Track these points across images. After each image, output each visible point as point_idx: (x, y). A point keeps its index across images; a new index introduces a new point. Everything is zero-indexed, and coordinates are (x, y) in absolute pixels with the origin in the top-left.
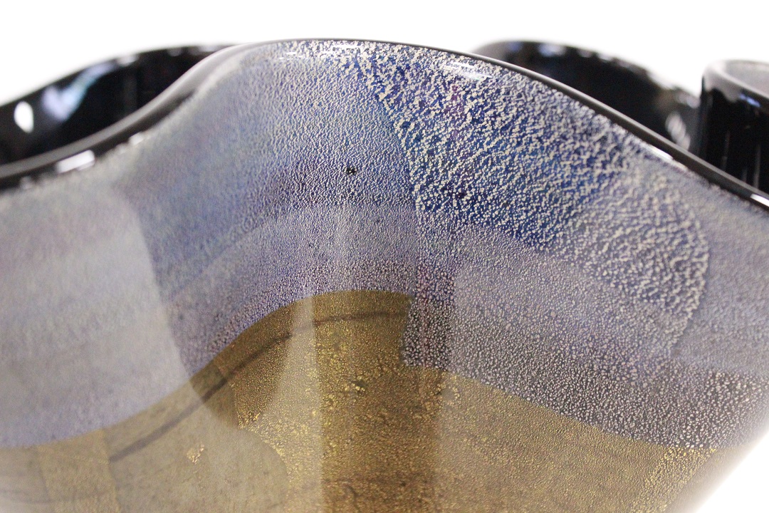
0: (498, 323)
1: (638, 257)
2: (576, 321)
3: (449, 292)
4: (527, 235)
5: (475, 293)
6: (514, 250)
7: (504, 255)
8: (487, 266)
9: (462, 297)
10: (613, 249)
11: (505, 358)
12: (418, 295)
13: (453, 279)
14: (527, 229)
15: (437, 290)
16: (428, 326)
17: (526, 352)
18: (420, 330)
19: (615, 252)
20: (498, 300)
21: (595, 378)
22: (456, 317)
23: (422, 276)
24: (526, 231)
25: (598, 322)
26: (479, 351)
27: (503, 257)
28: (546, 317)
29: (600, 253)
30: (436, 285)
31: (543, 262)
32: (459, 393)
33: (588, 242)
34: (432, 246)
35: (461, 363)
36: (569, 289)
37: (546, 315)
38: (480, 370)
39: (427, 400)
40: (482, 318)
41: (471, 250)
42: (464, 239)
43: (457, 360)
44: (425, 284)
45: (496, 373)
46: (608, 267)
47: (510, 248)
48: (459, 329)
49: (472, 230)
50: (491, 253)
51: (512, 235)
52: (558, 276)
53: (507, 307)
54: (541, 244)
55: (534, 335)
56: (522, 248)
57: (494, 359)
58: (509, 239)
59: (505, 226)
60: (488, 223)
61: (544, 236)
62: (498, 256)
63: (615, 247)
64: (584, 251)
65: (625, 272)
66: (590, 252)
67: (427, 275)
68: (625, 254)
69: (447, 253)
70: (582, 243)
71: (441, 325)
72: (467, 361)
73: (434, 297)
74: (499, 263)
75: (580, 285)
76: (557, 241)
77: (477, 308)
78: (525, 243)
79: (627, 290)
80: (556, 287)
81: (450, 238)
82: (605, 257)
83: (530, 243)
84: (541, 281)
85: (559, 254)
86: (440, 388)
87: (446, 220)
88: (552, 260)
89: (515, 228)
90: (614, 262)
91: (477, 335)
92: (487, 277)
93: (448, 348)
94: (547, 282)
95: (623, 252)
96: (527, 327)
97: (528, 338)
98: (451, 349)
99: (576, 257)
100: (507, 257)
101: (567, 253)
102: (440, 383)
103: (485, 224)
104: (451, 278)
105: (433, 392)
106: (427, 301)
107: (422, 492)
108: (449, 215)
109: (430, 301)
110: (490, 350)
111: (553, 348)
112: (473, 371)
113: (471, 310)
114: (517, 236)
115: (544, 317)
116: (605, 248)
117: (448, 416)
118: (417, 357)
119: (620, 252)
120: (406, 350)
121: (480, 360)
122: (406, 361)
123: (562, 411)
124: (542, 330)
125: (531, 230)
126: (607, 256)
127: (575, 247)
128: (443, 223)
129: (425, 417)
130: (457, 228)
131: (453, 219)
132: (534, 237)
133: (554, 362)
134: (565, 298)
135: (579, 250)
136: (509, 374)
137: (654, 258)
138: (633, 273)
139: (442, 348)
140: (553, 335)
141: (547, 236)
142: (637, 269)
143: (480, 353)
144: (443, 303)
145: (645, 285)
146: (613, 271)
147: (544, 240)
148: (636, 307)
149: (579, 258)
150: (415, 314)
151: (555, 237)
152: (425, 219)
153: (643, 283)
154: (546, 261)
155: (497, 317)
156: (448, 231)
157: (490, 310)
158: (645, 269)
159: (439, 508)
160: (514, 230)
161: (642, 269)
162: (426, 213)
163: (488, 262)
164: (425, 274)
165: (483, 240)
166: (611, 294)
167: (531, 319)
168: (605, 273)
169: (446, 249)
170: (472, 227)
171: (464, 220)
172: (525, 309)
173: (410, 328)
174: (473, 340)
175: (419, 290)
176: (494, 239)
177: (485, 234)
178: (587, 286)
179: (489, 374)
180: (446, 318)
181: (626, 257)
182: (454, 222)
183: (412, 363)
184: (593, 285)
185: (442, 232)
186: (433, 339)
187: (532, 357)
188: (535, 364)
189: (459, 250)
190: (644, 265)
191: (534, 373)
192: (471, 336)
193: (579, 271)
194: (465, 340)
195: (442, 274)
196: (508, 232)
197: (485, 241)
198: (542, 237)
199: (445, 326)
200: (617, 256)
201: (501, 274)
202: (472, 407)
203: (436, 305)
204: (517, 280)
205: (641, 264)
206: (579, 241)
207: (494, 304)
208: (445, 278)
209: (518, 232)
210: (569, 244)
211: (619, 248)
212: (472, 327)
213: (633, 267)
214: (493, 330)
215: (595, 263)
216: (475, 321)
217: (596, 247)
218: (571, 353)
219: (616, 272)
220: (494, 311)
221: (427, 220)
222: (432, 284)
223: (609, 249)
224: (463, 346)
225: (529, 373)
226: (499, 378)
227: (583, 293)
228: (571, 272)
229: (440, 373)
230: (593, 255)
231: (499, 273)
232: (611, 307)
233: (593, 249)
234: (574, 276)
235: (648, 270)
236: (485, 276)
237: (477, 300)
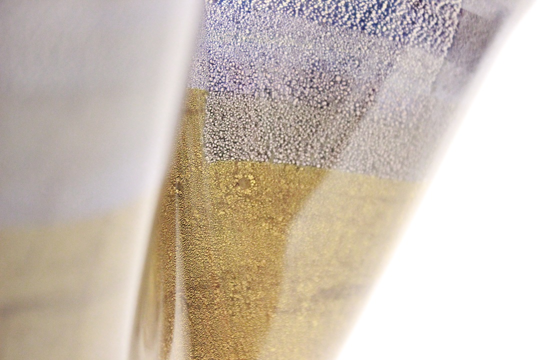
0: (285, 101)
1: (412, 8)
2: (360, 79)
3: (237, 81)
4: (309, 11)
5: (262, 77)
6: (297, 28)
7: (288, 35)
8: (272, 48)
9: (250, 84)
10: (391, 5)
11: (295, 133)
12: (212, 89)
13: (240, 68)
14: (309, 5)
15: (227, 81)
16: (222, 118)
17: (314, 121)
18: (216, 124)
19: (393, 8)
20: (284, 79)
21: (375, 129)
22: (246, 105)
23: (214, 70)
24: (308, 8)
25: (379, 75)
26: (269, 133)
27: (286, 37)
28: (332, 83)
29: (380, 11)
30: (226, 77)
31: (326, 33)
32: (254, 179)
33: (368, 5)
34: (220, 38)
35: (254, 150)
36: (353, 51)
37: (332, 81)
38: (272, 152)
39: (227, 195)
40: (270, 100)
41: (256, 36)
42: (248, 27)
43: (250, 146)
44: (216, 77)
45: (286, 150)
46: (387, 23)
47: (292, 27)
48: (250, 116)
49: (255, 18)
50: (275, 35)
51: (294, 15)
52: (342, 42)
53: (294, 82)
54: (324, 17)
55: (320, 103)
56: (305, 24)
57: (284, 138)
58: (291, 19)
59: (286, 7)
60: (270, 7)
61: (326, 8)
62: (282, 37)
63: (393, 4)
64: (365, 14)
65: (402, 24)
66: (370, 13)
67: (218, 68)
68: (401, 8)
69: (234, 43)
70: (363, 6)
71: (233, 115)
72: (260, 145)
73: (225, 88)
74: (283, 43)
75: (362, 45)
76: (340, 10)
77: (264, 91)
78: (307, 19)
79: (402, 40)
80: (340, 52)
81: (235, 29)
82: (384, 15)
83: (313, 19)
84: (326, 50)
85: (342, 21)
86: (237, 178)
87: (231, 11)
88: (335, 29)
89: (297, 7)
90: (392, 17)
91: (267, 118)
92: (273, 59)
93: (241, 137)
94: (331, 50)
95: (400, 7)
96: (313, 97)
97: (315, 107)
98: (244, 137)
99: (358, 20)
100: (290, 36)
101: (349, 19)
102: (237, 174)
103: (267, 9)
104: (238, 67)
105: (232, 185)
106: (220, 94)
107: (233, 289)
108: (233, 6)
109: (222, 93)
110: (280, 130)
111: (339, 111)
112: (266, 154)
113: (259, 95)
114: (299, 14)
115: (329, 83)
116: (385, 6)
117: (247, 205)
118: (215, 152)
119: (398, 7)
120: (207, 147)
121: (271, 141)
122: (207, 157)
123: (347, 168)
124: (328, 97)
125: (312, 6)
126: (386, 14)
127: (357, 12)
128: (228, 14)
129: (227, 212)
130: (241, 18)
131: (237, 9)
132: (316, 11)
133: (340, 123)
134: (349, 61)
135: (361, 14)
136: (300, 147)
137: (424, 7)
138: (408, 24)
139: (235, 138)
140: (339, 98)
141: (329, 8)
142: (411, 19)
143: (271, 134)
144: (233, 94)
145: (417, 32)
146: (391, 25)
147: (326, 12)
148: (409, 54)
149: (362, 21)
150: (210, 108)
151: (337, 8)
152: (213, 12)
153: (415, 31)
154: (330, 31)
155: (284, 96)
156: (233, 21)
157: (276, 90)
158: (417, 18)
159: (248, 302)
160: (296, 9)
161: (415, 18)
162: (214, 6)
163: (272, 45)
164: (216, 67)
165: (266, 25)
166: (389, 47)
167: (317, 88)
168: (385, 29)
169: (233, 40)
170: (254, 14)
171: (246, 9)
172: (311, 81)
173: (207, 123)
174: (263, 124)
175: (212, 84)
176: (276, 22)
177: (268, 18)
178: (369, 44)
179: (281, 153)
180: (237, 108)
181: (402, 10)
182: (238, 12)
183: (212, 159)
184: (374, 42)
185: (228, 24)
186: (227, 131)
187: (320, 124)
188: (324, 131)
189: (244, 38)
190: (416, 14)
191: (322, 140)
192: (260, 120)
193: (361, 32)
194: (256, 125)
195: (231, 64)
196: (291, 12)
197: (268, 25)
198: (324, 10)
199: (237, 116)
200: (394, 11)
201: (286, 53)
202: (267, 190)
203: (227, 97)
204: (302, 55)
205: (414, 14)
206: (361, 5)
207: (280, 84)
208: (233, 68)
209: (301, 10)
210: (351, 11)
211: (396, 4)
212: (261, 111)
213: (408, 18)
214: (281, 109)
215: (376, 22)
216: (263, 104)
217: (376, 7)
218: (355, 111)
219: (393, 26)
220: (282, 90)
221: (215, 13)
222: (222, 77)
223: (388, 6)
224: (255, 132)
225: (318, 140)
226: (290, 154)
227: (365, 52)
228: (354, 35)
229: (236, 163)
230: (373, 15)
231: (283, 53)
232: (389, 59)
233: (374, 9)
234: (357, 38)
235: (419, 18)
236: (270, 59)
237: (264, 83)
